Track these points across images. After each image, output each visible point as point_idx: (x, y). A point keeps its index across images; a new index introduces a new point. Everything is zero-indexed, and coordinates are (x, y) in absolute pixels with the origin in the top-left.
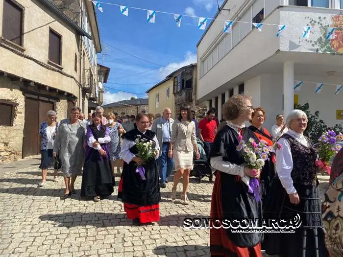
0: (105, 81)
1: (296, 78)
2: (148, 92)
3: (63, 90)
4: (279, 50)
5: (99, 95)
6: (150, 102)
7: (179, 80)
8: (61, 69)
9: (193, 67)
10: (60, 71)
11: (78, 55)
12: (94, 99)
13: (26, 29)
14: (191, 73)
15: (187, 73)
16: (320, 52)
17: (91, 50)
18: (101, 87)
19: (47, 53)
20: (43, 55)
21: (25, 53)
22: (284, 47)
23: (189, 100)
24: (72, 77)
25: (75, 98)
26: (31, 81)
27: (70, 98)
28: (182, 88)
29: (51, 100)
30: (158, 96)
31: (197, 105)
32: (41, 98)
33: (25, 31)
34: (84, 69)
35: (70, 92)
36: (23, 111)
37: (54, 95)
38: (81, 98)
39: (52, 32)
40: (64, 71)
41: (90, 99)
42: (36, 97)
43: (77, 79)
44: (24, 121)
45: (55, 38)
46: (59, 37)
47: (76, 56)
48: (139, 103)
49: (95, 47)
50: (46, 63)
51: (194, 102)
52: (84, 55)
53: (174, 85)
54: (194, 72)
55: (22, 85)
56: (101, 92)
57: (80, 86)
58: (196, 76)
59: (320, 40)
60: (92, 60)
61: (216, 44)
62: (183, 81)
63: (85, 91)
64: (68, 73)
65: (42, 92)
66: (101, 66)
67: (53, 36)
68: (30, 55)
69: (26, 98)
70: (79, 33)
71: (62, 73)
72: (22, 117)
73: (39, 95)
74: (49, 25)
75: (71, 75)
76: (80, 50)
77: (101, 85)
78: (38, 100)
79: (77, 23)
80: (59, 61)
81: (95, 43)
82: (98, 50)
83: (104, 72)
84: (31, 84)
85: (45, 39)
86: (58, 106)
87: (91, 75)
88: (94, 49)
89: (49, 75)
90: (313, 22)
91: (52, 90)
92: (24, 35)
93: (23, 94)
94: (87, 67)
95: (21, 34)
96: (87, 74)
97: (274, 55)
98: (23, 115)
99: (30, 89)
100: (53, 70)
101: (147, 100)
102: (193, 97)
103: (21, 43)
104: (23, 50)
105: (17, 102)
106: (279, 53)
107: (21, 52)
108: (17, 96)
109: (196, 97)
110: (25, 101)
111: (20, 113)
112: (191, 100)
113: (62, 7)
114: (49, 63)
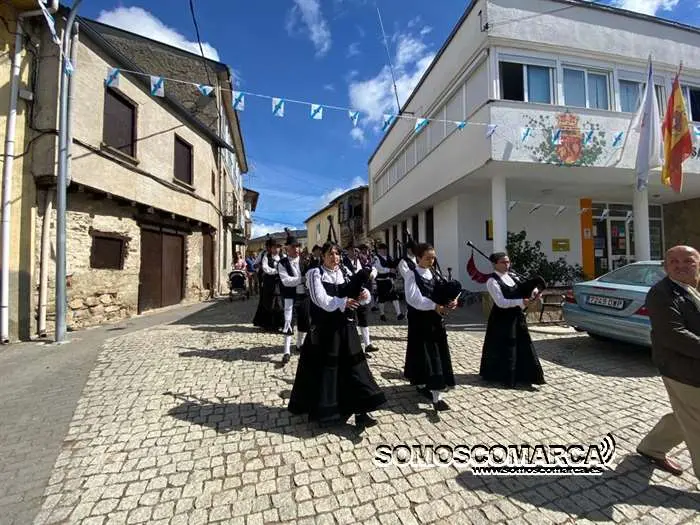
0: (253, 210)
1: (509, 198)
2: (306, 222)
3: (196, 218)
4: (491, 160)
5: (246, 226)
6: (309, 234)
7: (346, 207)
8: (193, 190)
9: (363, 190)
10: (191, 192)
11: (216, 173)
12: (240, 231)
13: (139, 135)
14: (361, 198)
15: (356, 198)
16: (544, 162)
17: (235, 170)
18: (248, 217)
19: (172, 168)
20: (167, 172)
21: (139, 167)
22: (498, 156)
23: (359, 230)
24: (208, 202)
25: (215, 230)
26: (149, 207)
27: (207, 230)
28: (350, 216)
29: (179, 233)
30: (318, 227)
31: (368, 236)
32: (164, 230)
33: (139, 137)
34: (225, 193)
35: (206, 221)
36: (139, 248)
37: (183, 225)
38: (222, 231)
39: (178, 139)
40: (196, 193)
41: (234, 232)
42: (158, 229)
43: (216, 203)
44: (140, 262)
45: (184, 150)
46: (189, 147)
47: (213, 174)
49: (240, 165)
50: (171, 181)
51: (365, 233)
52: (225, 174)
53: (339, 213)
54: (365, 197)
55: (136, 212)
56: (248, 222)
57: (220, 214)
58: (368, 200)
59: (543, 146)
60: (235, 182)
61: (394, 160)
62: (350, 207)
63: (227, 220)
64: (203, 196)
65: (166, 222)
66: (247, 190)
67: (179, 145)
68: (147, 171)
69: (143, 231)
70: (217, 144)
71: (194, 196)
72: (136, 256)
73: (162, 226)
74: (176, 130)
75: (207, 199)
76: (218, 167)
77: (248, 214)
78: (160, 233)
79: (214, 130)
80: (190, 181)
81: (238, 160)
82: (244, 170)
83: (252, 198)
84: (149, 211)
85: (169, 149)
86: (189, 241)
87: (235, 201)
88: (238, 169)
89: (175, 198)
90: (533, 122)
91: (181, 218)
92: (138, 143)
93: (138, 225)
94: (230, 189)
95: (133, 140)
96: (230, 199)
97: (483, 167)
98: (139, 253)
99: (148, 217)
100: (182, 191)
101: (306, 232)
102: (364, 227)
103: (133, 153)
104: (136, 164)
105: (130, 236)
106: (491, 164)
107: (133, 166)
108: (128, 227)
109: (368, 227)
110: (142, 234)
111: (134, 251)
112: (362, 232)
113: (195, 110)
114: (174, 181)
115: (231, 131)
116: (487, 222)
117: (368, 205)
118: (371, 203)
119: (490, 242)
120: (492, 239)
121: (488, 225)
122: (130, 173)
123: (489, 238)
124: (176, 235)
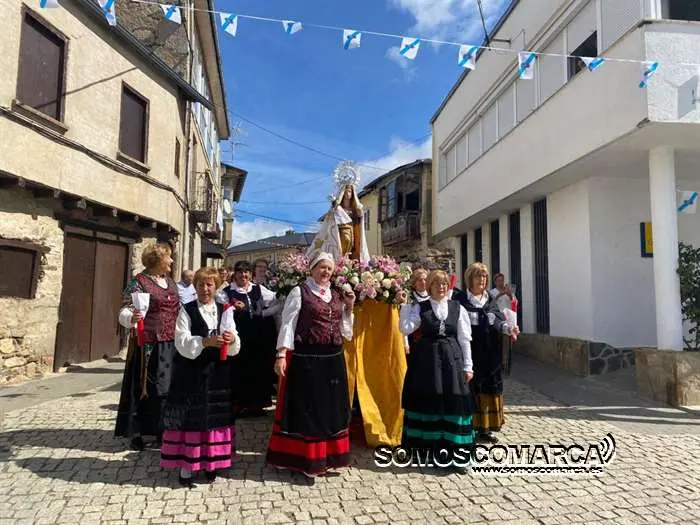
0: (236, 198)
3: (149, 216)
4: (646, 121)
5: (224, 226)
7: (392, 193)
8: (146, 170)
9: (422, 166)
10: (143, 174)
11: (182, 141)
12: (214, 235)
13: (71, 84)
14: (417, 180)
15: (409, 180)
17: (209, 135)
18: (228, 211)
19: (117, 136)
20: (108, 142)
21: (67, 136)
22: (658, 114)
23: (414, 234)
24: (170, 189)
25: (175, 233)
26: (79, 198)
27: (165, 233)
28: (399, 210)
29: (122, 239)
31: (430, 245)
32: (100, 235)
33: (68, 90)
34: (194, 172)
35: (164, 220)
36: (60, 265)
37: (129, 227)
38: (188, 234)
39: (127, 91)
40: (151, 175)
41: (206, 236)
42: (90, 233)
43: (181, 193)
44: (61, 287)
45: (135, 105)
46: (143, 103)
47: (178, 143)
49: (217, 128)
50: (113, 158)
51: (424, 240)
52: (195, 142)
53: (380, 205)
54: (425, 176)
55: (59, 207)
56: (228, 220)
57: (186, 207)
58: (430, 183)
60: (211, 154)
61: (477, 117)
62: (399, 197)
63: (196, 218)
64: (162, 180)
65: (103, 222)
66: (228, 168)
67: (129, 100)
68: (79, 141)
69: (68, 236)
70: (185, 96)
71: (146, 180)
72: (56, 277)
73: (96, 228)
74: (123, 77)
75: (166, 184)
76: (186, 131)
77: (228, 206)
78: (94, 239)
79: (181, 74)
80: (142, 156)
81: (215, 119)
82: (223, 134)
83: (235, 180)
84: (79, 204)
85: (112, 105)
86: (136, 252)
87: (210, 185)
88: (214, 133)
89: (118, 185)
91: (125, 216)
92: (67, 98)
93: (62, 227)
94: (201, 167)
95: (60, 93)
96: (201, 183)
98: (60, 272)
99: (76, 215)
100: (129, 173)
102: (423, 229)
103: (58, 115)
104: (63, 130)
105: (47, 245)
106: (646, 127)
107: (58, 134)
108: (47, 231)
109: (430, 230)
110: (65, 242)
111: (54, 268)
112: (419, 237)
113: (152, 44)
114: (119, 158)
115: (206, 74)
116: (643, 225)
117: (430, 193)
118: (436, 187)
119: (649, 259)
120: (651, 255)
121: (644, 230)
122: (53, 145)
123: (647, 254)
124: (117, 243)
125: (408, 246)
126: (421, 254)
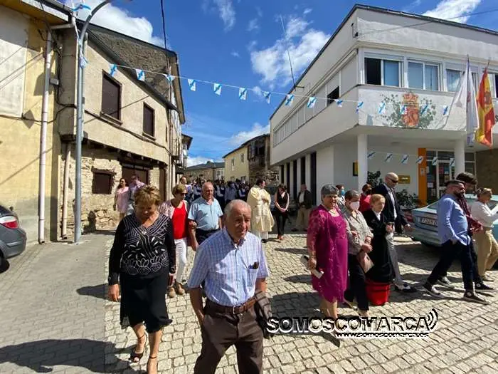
0: (188, 149)
2: (224, 157)
3: (156, 159)
4: (358, 124)
5: (184, 161)
6: (226, 165)
7: (253, 148)
8: (154, 140)
9: (266, 137)
10: (153, 141)
11: (168, 127)
12: (180, 165)
13: (123, 105)
14: (264, 142)
15: (260, 142)
16: (394, 126)
18: (185, 154)
19: (142, 125)
20: (138, 128)
21: (122, 126)
22: (363, 122)
23: (262, 165)
24: (164, 147)
25: (166, 165)
26: (127, 152)
27: (162, 166)
28: (256, 154)
29: (145, 168)
30: (233, 161)
31: (269, 169)
32: (136, 167)
34: (172, 140)
35: (162, 160)
37: (148, 163)
38: (171, 165)
39: (146, 106)
40: (157, 141)
41: (177, 165)
42: (132, 166)
43: (168, 148)
45: (149, 112)
46: (152, 111)
47: (166, 128)
48: (215, 166)
50: (141, 135)
51: (266, 167)
52: (172, 127)
53: (248, 152)
54: (267, 141)
55: (119, 156)
56: (185, 158)
57: (170, 154)
58: (269, 144)
59: (393, 115)
60: (178, 131)
61: (289, 118)
62: (256, 149)
63: (174, 158)
64: (161, 143)
65: (137, 162)
66: (185, 136)
67: (146, 110)
68: (128, 129)
69: (123, 168)
70: (169, 107)
71: (155, 144)
73: (135, 164)
74: (145, 100)
75: (162, 145)
76: (169, 123)
77: (185, 152)
78: (134, 169)
79: (166, 98)
80: (152, 133)
81: (179, 115)
82: (182, 122)
83: (187, 141)
84: (128, 155)
85: (140, 113)
86: (152, 174)
87: (179, 145)
88: (179, 121)
89: (143, 146)
90: (387, 99)
91: (147, 159)
92: (122, 110)
93: (121, 164)
95: (119, 108)
97: (352, 129)
99: (127, 159)
100: (148, 141)
101: (223, 163)
102: (266, 162)
103: (118, 117)
104: (121, 124)
105: (115, 171)
106: (358, 127)
107: (118, 125)
108: (114, 166)
109: (269, 164)
110: (122, 170)
112: (264, 165)
113: (154, 83)
114: (143, 135)
115: (175, 97)
116: (354, 164)
117: (269, 148)
118: (272, 146)
119: (355, 177)
120: (357, 175)
121: (355, 166)
122: (117, 130)
123: (355, 175)
124: (143, 170)
125: (259, 170)
126: (265, 173)
